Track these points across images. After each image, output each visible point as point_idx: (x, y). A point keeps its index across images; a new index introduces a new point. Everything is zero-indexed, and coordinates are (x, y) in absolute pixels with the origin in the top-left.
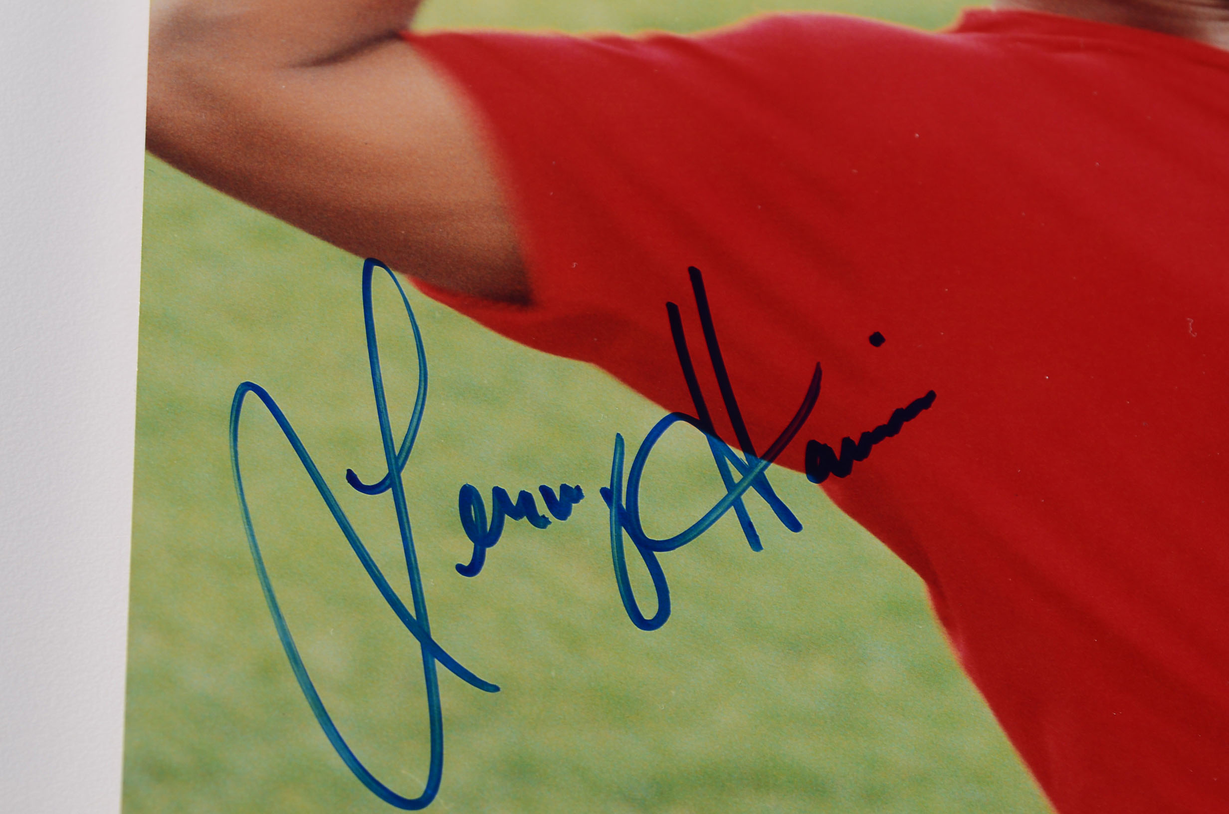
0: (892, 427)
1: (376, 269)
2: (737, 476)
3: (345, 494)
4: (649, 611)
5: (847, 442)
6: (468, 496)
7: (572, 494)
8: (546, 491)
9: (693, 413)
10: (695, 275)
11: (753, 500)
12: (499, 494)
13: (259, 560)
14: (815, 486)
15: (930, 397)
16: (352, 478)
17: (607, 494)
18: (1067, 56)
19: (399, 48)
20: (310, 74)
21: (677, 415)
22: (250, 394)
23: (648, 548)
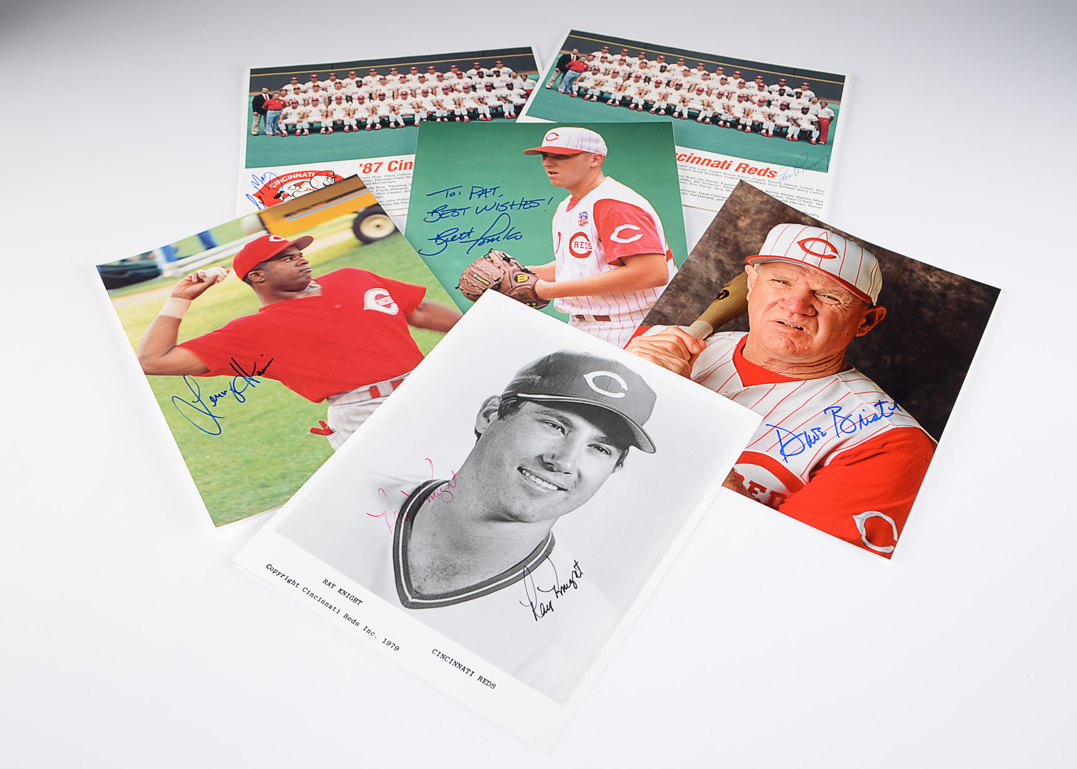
0: (268, 365)
1: (185, 376)
2: (248, 380)
3: (193, 404)
4: (242, 400)
5: (263, 370)
6: (211, 397)
7: (226, 392)
8: (222, 393)
9: (238, 375)
10: (232, 358)
11: (252, 382)
12: (215, 396)
13: (184, 416)
14: (260, 377)
15: (272, 359)
16: (193, 402)
17: (231, 390)
18: (277, 309)
19: (176, 348)
20: (164, 356)
21: (237, 376)
22: (174, 398)
23: (239, 393)
